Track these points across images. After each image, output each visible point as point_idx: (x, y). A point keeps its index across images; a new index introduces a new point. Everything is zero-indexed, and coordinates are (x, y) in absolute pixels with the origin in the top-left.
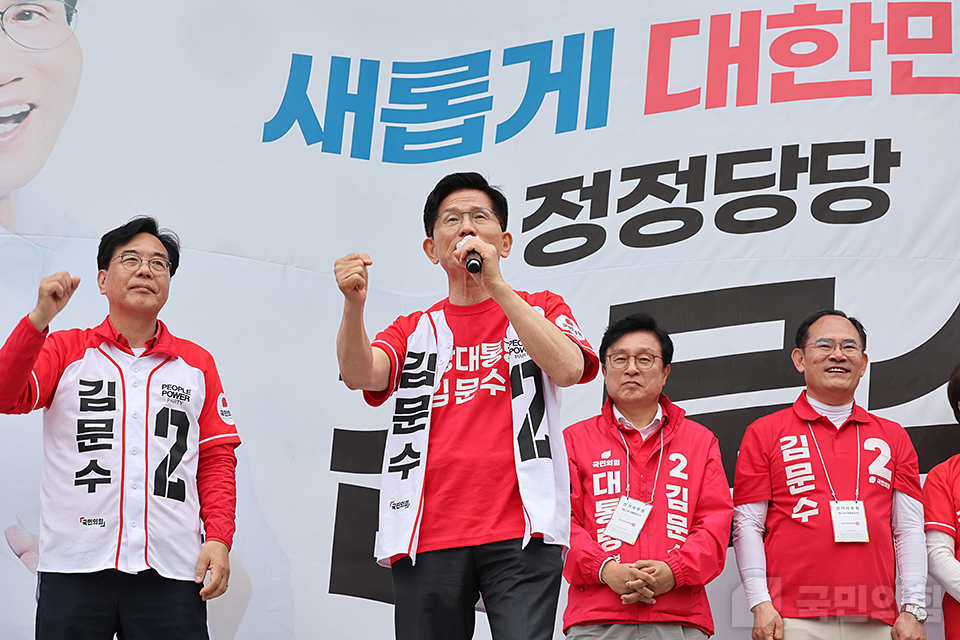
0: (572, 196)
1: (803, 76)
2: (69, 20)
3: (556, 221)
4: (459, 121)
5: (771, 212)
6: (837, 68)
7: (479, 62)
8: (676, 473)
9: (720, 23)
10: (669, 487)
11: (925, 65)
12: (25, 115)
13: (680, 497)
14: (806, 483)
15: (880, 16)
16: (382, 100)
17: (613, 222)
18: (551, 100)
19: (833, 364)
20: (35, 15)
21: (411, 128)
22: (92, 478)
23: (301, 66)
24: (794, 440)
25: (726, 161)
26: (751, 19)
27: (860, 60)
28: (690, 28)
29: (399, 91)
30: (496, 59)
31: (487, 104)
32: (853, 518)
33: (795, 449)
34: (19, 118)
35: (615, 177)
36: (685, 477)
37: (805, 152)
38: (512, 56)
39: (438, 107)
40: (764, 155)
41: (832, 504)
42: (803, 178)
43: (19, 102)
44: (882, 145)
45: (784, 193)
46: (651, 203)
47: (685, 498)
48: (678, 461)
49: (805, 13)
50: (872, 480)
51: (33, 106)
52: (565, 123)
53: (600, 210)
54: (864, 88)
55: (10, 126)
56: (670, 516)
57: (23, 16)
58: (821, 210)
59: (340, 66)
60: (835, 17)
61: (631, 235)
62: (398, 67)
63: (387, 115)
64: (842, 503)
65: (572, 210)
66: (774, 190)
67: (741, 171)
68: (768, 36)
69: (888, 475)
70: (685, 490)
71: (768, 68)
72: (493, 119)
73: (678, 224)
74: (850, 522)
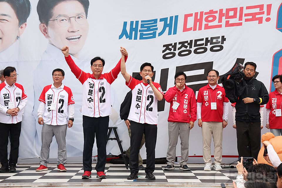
0: (170, 47)
1: (210, 24)
2: (86, 18)
3: (168, 51)
4: (152, 32)
5: (203, 50)
6: (216, 23)
7: (155, 21)
8: (186, 97)
9: (196, 14)
10: (184, 100)
11: (232, 21)
12: (80, 37)
13: (186, 101)
14: (207, 99)
15: (224, 12)
16: (139, 28)
17: (177, 52)
18: (167, 28)
19: (211, 80)
20: (81, 17)
21: (144, 33)
22: (90, 100)
23: (125, 24)
24: (206, 91)
25: (196, 41)
26: (202, 13)
27: (220, 21)
28: (191, 15)
29: (142, 26)
30: (158, 20)
31: (157, 29)
32: (214, 105)
33: (206, 93)
34: (79, 38)
35: (178, 44)
36: (187, 98)
37: (209, 39)
38: (161, 20)
39: (149, 29)
40: (202, 40)
41: (211, 103)
42: (209, 44)
43: (79, 35)
44: (223, 37)
45: (205, 47)
46: (183, 49)
47: (187, 101)
48: (186, 95)
49: (211, 12)
50: (218, 99)
51: (81, 36)
52: (170, 33)
53: (175, 50)
54: (220, 26)
55: (77, 40)
56: (184, 105)
57: (79, 18)
58: (212, 50)
59: (132, 23)
60: (216, 12)
61: (180, 54)
62: (142, 21)
63: (140, 31)
64: (213, 103)
65: (170, 50)
66: (204, 46)
67: (198, 43)
68: (204, 16)
69: (221, 97)
70: (187, 100)
71: (204, 23)
72: (158, 32)
73: (187, 52)
74: (214, 106)
